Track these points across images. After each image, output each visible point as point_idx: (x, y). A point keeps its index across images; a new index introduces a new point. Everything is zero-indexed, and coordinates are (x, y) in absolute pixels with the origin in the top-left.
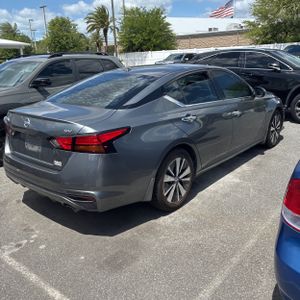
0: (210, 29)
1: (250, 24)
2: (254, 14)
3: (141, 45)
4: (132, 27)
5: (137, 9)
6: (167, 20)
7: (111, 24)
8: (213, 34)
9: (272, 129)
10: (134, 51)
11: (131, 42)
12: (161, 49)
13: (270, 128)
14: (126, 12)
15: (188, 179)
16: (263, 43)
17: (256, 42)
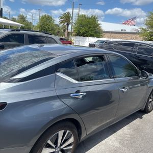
0: (122, 30)
1: (143, 29)
2: (146, 25)
3: (84, 33)
4: (81, 24)
5: (85, 15)
6: (99, 22)
7: (71, 21)
8: (123, 33)
9: (150, 100)
10: (80, 36)
11: (79, 31)
12: (94, 37)
13: (148, 100)
14: (79, 16)
15: (71, 147)
16: (149, 40)
17: (146, 40)
